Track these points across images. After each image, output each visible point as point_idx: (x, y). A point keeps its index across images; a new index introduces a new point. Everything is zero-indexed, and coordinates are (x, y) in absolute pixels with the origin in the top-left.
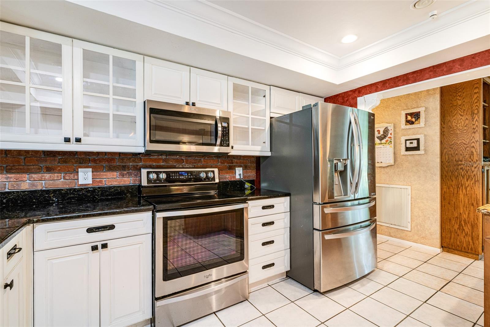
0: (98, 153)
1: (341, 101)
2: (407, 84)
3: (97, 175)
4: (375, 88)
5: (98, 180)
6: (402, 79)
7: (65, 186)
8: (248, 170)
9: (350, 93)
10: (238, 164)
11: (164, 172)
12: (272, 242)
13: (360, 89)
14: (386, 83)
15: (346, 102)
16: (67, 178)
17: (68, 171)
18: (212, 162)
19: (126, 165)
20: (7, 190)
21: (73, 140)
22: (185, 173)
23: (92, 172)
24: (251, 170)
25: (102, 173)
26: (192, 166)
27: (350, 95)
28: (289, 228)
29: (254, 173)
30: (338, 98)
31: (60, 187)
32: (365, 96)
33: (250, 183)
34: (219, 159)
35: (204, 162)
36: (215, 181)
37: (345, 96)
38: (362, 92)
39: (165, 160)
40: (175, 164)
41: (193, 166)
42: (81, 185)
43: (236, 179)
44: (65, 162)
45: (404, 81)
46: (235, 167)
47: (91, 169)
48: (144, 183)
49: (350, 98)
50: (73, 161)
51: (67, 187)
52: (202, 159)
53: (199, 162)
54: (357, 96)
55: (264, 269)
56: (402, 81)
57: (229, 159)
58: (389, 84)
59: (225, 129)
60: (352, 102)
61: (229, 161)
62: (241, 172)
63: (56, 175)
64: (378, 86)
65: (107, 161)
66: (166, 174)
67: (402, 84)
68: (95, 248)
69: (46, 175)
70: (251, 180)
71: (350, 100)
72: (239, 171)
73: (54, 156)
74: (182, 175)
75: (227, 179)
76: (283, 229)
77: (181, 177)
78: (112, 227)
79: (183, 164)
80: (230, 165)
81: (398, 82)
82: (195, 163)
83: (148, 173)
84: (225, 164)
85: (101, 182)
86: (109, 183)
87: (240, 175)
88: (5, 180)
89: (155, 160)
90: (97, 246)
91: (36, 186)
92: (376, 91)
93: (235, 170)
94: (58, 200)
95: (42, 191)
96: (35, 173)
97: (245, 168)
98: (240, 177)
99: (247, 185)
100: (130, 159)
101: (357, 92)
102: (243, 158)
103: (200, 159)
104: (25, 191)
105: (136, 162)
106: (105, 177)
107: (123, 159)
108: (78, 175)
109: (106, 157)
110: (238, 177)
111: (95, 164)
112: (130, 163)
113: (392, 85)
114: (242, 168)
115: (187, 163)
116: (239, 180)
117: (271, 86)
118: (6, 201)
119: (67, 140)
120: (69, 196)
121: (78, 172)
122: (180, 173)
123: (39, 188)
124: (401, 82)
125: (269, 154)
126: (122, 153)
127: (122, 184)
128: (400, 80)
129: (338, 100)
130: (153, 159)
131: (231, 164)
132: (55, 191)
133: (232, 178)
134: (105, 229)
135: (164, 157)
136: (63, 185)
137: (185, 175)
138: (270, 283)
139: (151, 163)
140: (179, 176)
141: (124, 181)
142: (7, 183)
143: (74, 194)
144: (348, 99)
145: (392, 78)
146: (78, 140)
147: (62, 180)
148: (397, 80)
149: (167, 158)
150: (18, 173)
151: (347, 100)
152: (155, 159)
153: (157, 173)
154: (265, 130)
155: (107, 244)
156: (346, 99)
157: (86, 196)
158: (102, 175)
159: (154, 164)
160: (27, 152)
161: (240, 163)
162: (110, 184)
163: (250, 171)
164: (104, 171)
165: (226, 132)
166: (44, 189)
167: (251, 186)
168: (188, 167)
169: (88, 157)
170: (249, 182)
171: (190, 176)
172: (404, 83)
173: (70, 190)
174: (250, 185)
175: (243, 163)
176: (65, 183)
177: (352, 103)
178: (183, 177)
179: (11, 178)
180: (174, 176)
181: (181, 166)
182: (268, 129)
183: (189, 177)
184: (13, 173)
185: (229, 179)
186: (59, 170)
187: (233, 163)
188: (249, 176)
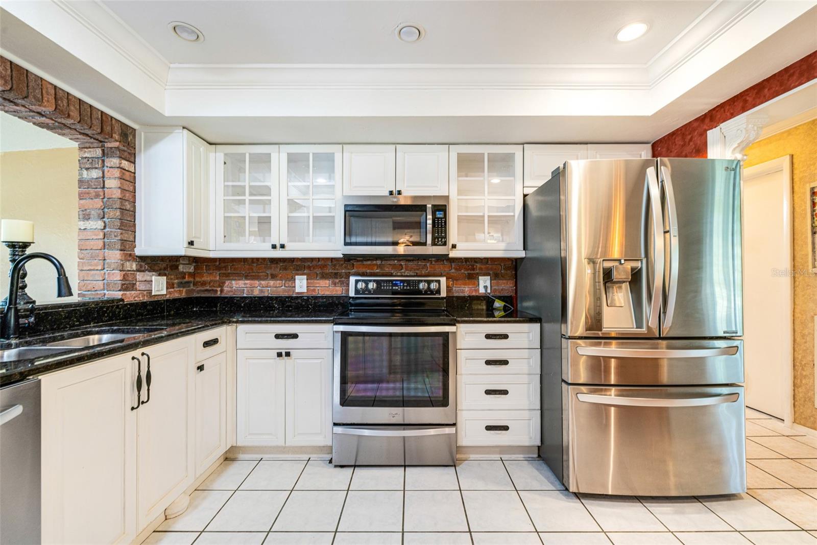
0: (312, 259)
1: (680, 143)
2: (809, 80)
3: (311, 283)
4: (741, 104)
5: (312, 288)
6: (798, 71)
7: (285, 293)
8: (499, 279)
9: (696, 124)
10: (482, 270)
11: (374, 281)
12: (505, 392)
13: (714, 112)
14: (764, 88)
15: (689, 144)
16: (287, 285)
17: (288, 278)
18: (442, 268)
19: (338, 272)
20: (245, 295)
21: (278, 246)
22: (400, 283)
23: (307, 280)
24: (506, 279)
25: (315, 281)
26: (413, 274)
27: (694, 130)
28: (540, 375)
29: (511, 285)
30: (675, 139)
31: (282, 294)
32: (722, 125)
33: (503, 301)
34: (453, 264)
35: (431, 268)
36: (440, 295)
37: (687, 133)
38: (717, 118)
39: (379, 266)
40: (392, 272)
41: (415, 274)
42: (297, 293)
43: (479, 293)
44: (285, 269)
45: (801, 74)
46: (478, 275)
47: (306, 276)
48: (352, 293)
49: (696, 133)
50: (291, 268)
51: (286, 294)
52: (428, 264)
53: (423, 268)
54: (707, 128)
55: (489, 432)
56: (797, 74)
57: (468, 263)
58: (769, 90)
59: (440, 222)
60: (699, 142)
61: (468, 266)
62: (488, 284)
63: (278, 282)
64: (748, 98)
65: (320, 267)
66: (376, 283)
67: (797, 83)
68: (280, 355)
69: (270, 282)
70: (506, 296)
71: (696, 138)
72: (485, 282)
73: (277, 263)
74: (396, 285)
75: (464, 293)
76: (526, 376)
77: (394, 288)
78: (295, 336)
79: (403, 271)
80: (469, 272)
81: (788, 80)
82: (418, 269)
83: (357, 282)
84: (463, 271)
85: (314, 290)
86: (322, 291)
87: (486, 287)
88: (244, 286)
89: (368, 266)
90: (281, 353)
91: (264, 292)
92: (744, 109)
93: (479, 279)
94: (279, 308)
95: (268, 297)
96: (264, 280)
97: (495, 276)
98: (486, 290)
99: (498, 304)
100: (342, 265)
101: (707, 121)
102: (491, 262)
103: (425, 265)
104: (256, 297)
105: (348, 269)
106: (317, 286)
107: (335, 266)
108: (295, 283)
109: (319, 263)
110: (482, 290)
111: (310, 272)
112: (342, 269)
113: (777, 89)
114: (489, 277)
115: (406, 269)
116: (484, 295)
117: (525, 145)
118: (244, 305)
119: (274, 247)
120: (288, 304)
121: (295, 279)
122: (394, 282)
123: (266, 294)
124: (795, 77)
125: (522, 254)
126: (334, 259)
127: (334, 293)
128: (792, 75)
129: (675, 142)
130: (367, 264)
131: (471, 271)
132: (277, 298)
133: (473, 292)
134: (289, 337)
135: (379, 262)
136: (283, 293)
137: (400, 285)
138: (505, 457)
139: (364, 270)
140: (392, 286)
141: (336, 291)
142: (245, 289)
143: (291, 303)
144: (692, 137)
145: (775, 75)
146: (283, 246)
147: (283, 287)
148: (786, 77)
149: (383, 263)
150: (252, 279)
151: (691, 140)
152: (370, 265)
153: (366, 282)
154: (514, 216)
155: (289, 352)
156: (689, 137)
157: (301, 304)
158: (316, 283)
159: (368, 271)
160: (258, 259)
161: (487, 269)
162: (323, 293)
163: (504, 281)
164: (318, 278)
165: (442, 225)
166: (270, 295)
167: (505, 306)
168: (409, 275)
169: (303, 264)
170: (501, 298)
171: (407, 286)
172: (802, 79)
173: (288, 297)
174: (502, 304)
175: (491, 269)
176: (284, 291)
177: (698, 145)
178: (397, 288)
179: (247, 284)
180: (387, 286)
181: (399, 274)
182: (519, 215)
183: (405, 288)
184: (249, 279)
185: (468, 292)
186: (281, 277)
187: (474, 270)
188: (502, 290)
